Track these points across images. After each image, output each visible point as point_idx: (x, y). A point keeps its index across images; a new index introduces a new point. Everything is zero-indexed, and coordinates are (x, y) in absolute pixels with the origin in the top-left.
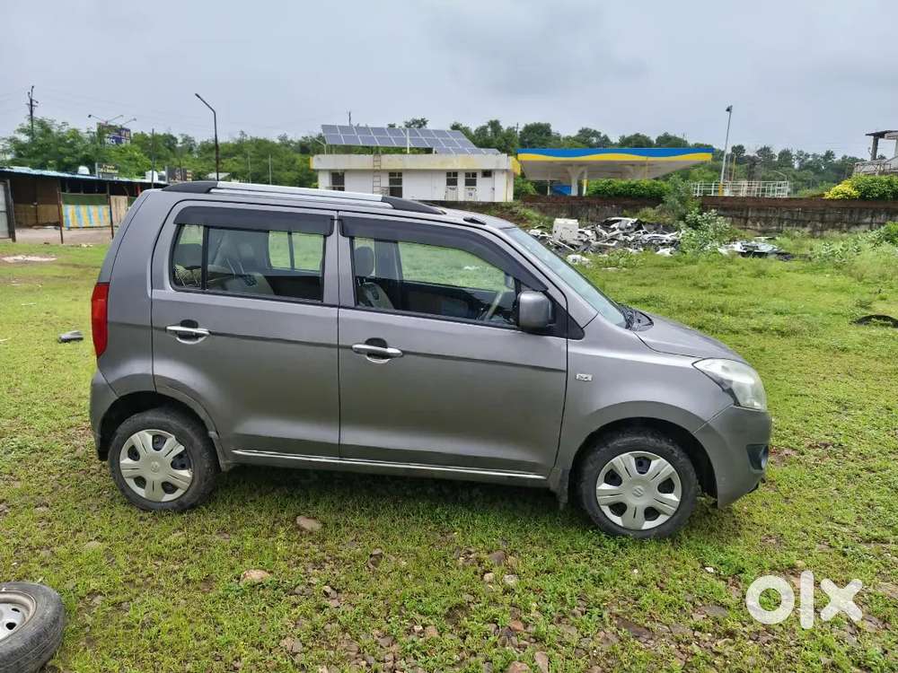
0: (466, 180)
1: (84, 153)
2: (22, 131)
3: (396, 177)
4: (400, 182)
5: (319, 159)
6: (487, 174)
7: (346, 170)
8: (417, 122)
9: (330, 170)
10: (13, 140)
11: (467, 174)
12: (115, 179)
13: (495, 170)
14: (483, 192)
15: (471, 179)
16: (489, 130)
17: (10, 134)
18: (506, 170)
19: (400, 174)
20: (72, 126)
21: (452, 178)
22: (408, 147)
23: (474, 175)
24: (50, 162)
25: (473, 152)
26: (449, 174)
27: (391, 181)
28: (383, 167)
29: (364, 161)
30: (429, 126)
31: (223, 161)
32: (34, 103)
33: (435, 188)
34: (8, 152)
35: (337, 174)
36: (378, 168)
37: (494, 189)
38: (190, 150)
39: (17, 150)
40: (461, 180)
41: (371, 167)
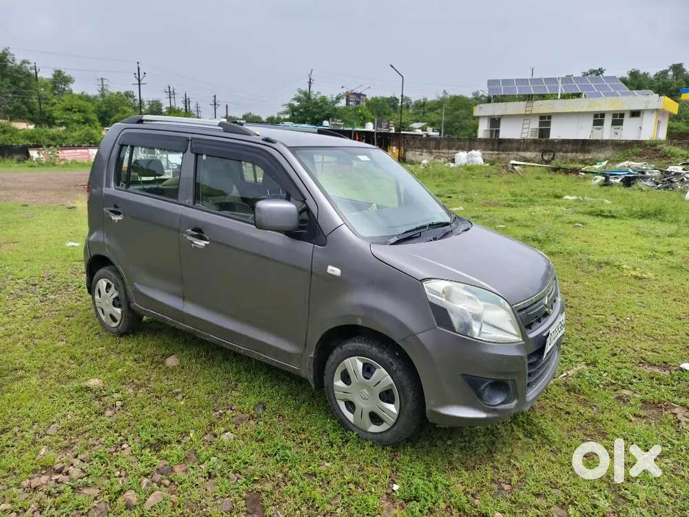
0: (613, 120)
1: (327, 112)
2: (295, 99)
3: (545, 120)
4: (549, 124)
5: (481, 108)
6: (635, 114)
7: (502, 116)
8: (595, 71)
9: (489, 116)
10: (290, 105)
11: (615, 115)
12: (342, 128)
13: (644, 110)
14: (629, 131)
15: (618, 119)
16: (671, 73)
17: (288, 102)
18: (657, 110)
19: (550, 117)
20: (323, 94)
21: (598, 119)
22: (559, 93)
23: (622, 115)
24: (308, 119)
25: (623, 94)
26: (596, 115)
27: (541, 124)
28: (534, 112)
29: (518, 107)
30: (605, 74)
31: (428, 114)
32: (312, 81)
33: (581, 128)
34: (286, 113)
35: (495, 119)
36: (530, 113)
37: (641, 128)
38: (408, 107)
39: (292, 112)
40: (608, 121)
41: (523, 112)
